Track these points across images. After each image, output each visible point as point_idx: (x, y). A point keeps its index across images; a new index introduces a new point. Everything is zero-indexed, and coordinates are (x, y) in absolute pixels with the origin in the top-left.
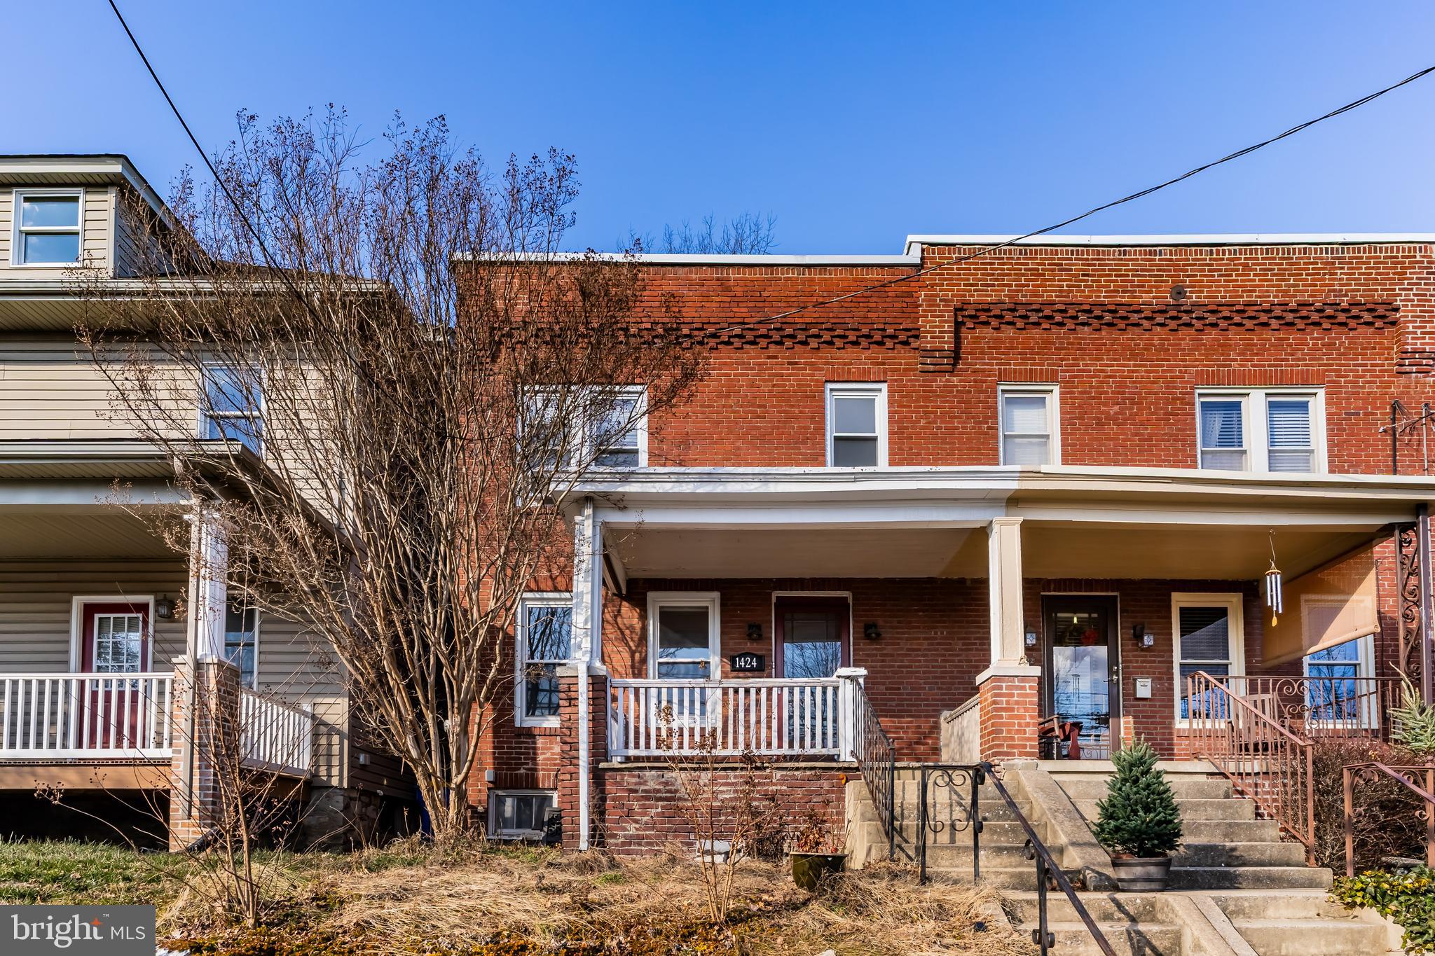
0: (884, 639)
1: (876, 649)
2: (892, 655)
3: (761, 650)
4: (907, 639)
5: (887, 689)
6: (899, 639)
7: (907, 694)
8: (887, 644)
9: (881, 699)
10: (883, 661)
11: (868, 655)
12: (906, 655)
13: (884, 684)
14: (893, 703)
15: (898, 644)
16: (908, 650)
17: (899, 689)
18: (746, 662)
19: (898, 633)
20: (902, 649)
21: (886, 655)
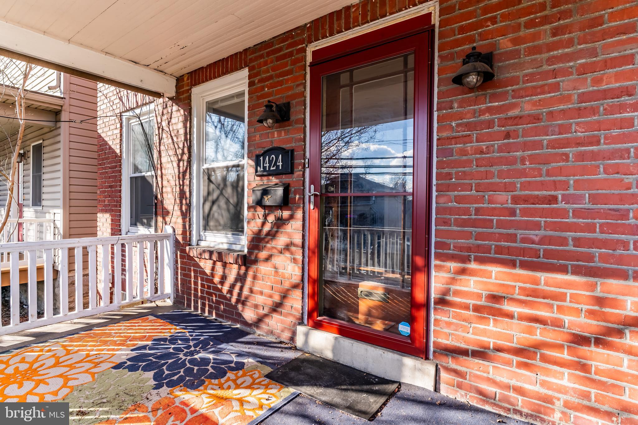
0: (514, 81)
1: (490, 110)
2: (537, 118)
3: (290, 141)
4: (583, 70)
5: (516, 200)
6: (555, 74)
7: (577, 213)
8: (517, 94)
9: (500, 224)
10: (508, 136)
11: (469, 126)
12: (580, 112)
13: (507, 188)
14: (534, 234)
15: (556, 87)
16: (583, 98)
17: (553, 199)
18: (270, 162)
19: (550, 61)
20: (567, 99)
21: (517, 120)
